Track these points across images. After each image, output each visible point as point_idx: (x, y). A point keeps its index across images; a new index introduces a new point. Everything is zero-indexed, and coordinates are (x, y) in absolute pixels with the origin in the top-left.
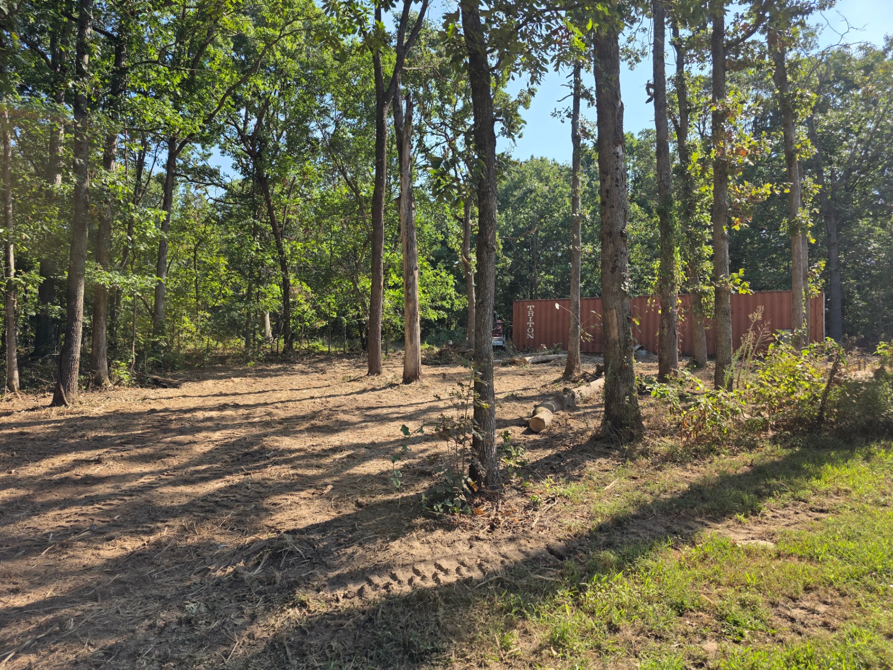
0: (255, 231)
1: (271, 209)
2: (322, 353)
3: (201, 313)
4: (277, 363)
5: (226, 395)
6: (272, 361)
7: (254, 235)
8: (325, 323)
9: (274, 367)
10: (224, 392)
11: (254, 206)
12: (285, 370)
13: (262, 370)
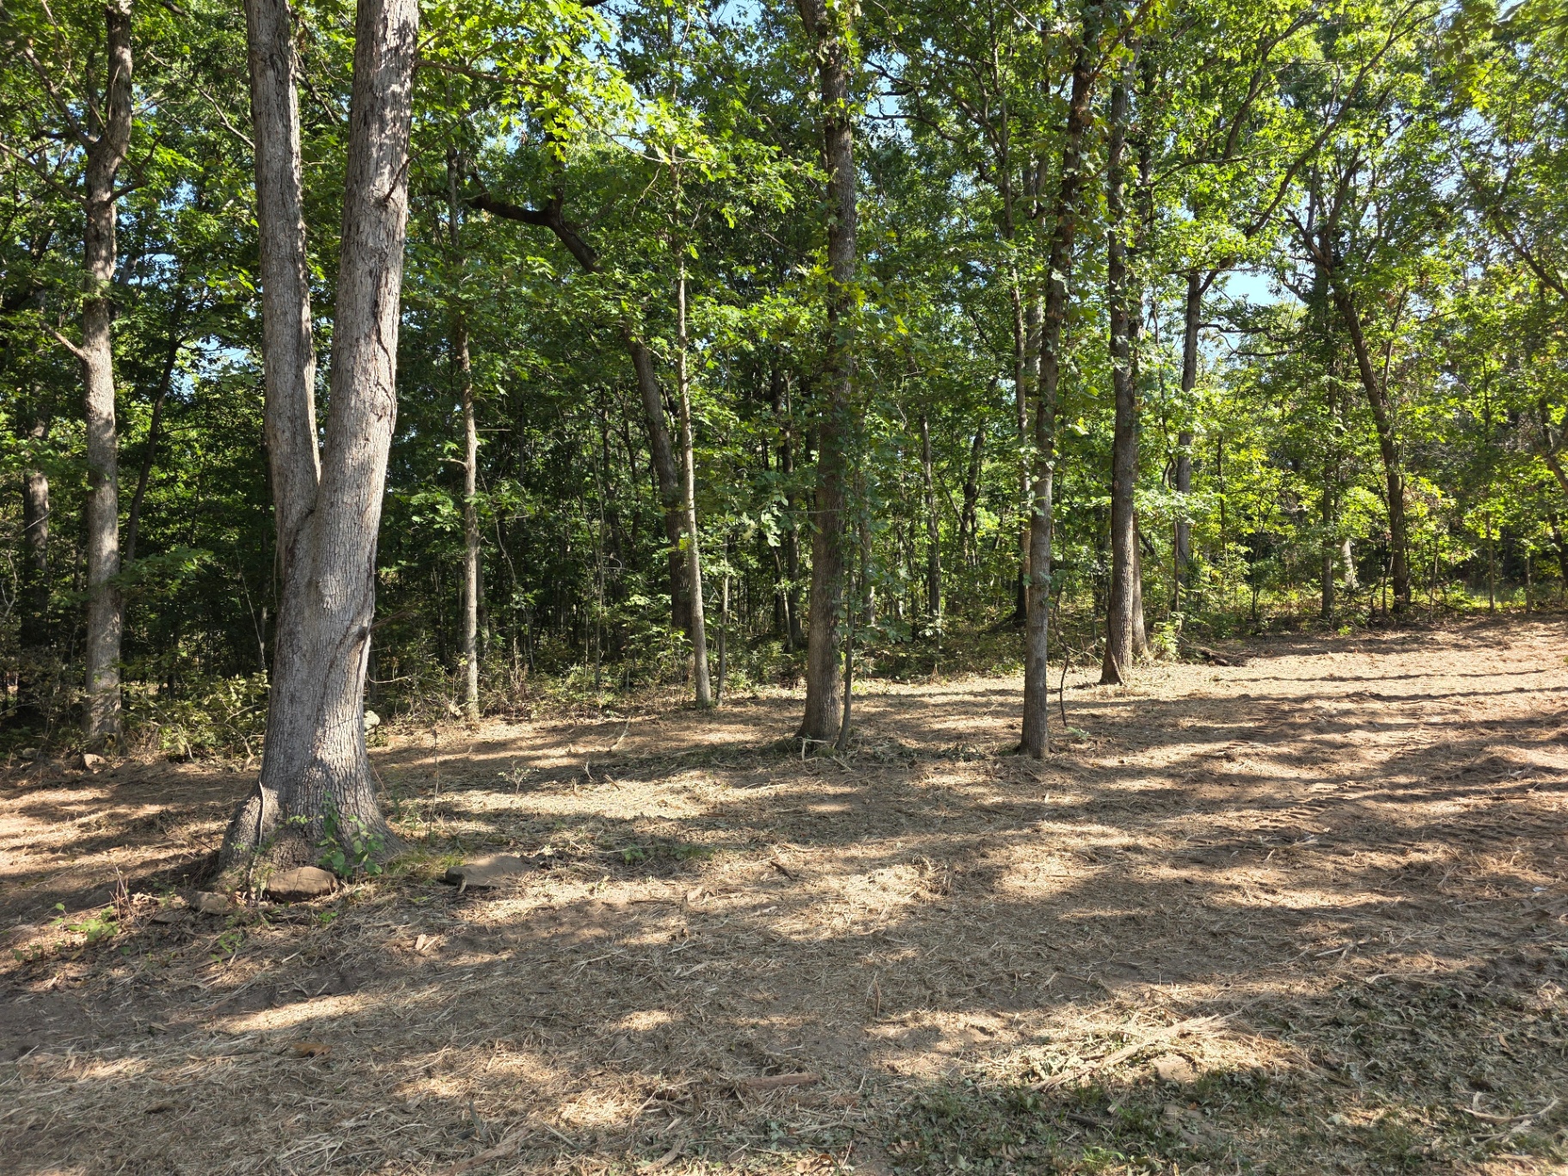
0: (1332, 395)
1: (1361, 353)
2: (1476, 611)
3: (1231, 546)
4: (1395, 630)
5: (1342, 679)
6: (1384, 627)
7: (1331, 403)
8: (1471, 553)
9: (1389, 636)
10: (1337, 674)
11: (1327, 354)
12: (1416, 640)
13: (1370, 641)
